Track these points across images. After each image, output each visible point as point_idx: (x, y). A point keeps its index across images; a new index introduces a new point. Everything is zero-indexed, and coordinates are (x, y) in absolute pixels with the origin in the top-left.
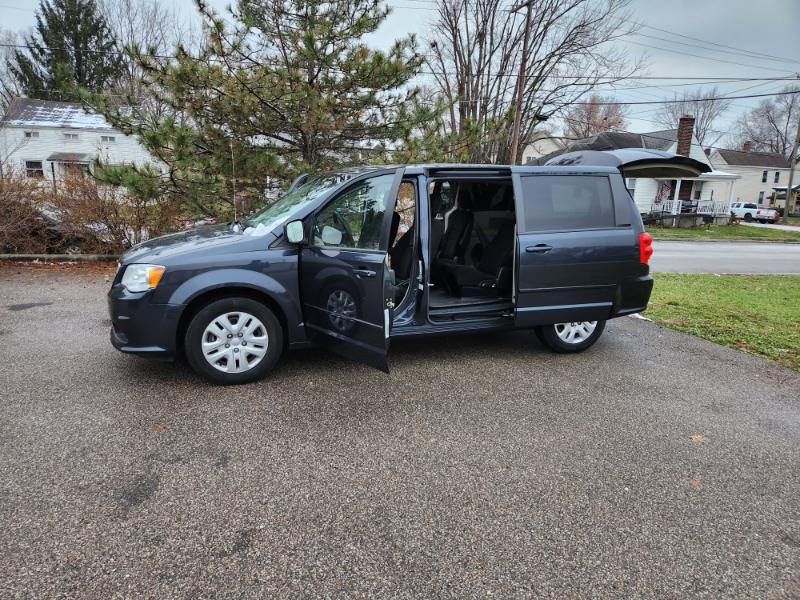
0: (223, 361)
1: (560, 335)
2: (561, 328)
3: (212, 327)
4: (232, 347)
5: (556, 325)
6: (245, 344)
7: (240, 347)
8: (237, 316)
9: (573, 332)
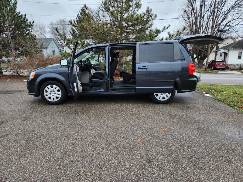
0: (50, 98)
1: (156, 97)
2: (157, 95)
3: (46, 89)
4: (52, 94)
5: (155, 94)
6: (55, 94)
7: (54, 94)
8: (53, 86)
9: (162, 96)
